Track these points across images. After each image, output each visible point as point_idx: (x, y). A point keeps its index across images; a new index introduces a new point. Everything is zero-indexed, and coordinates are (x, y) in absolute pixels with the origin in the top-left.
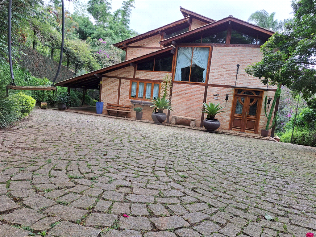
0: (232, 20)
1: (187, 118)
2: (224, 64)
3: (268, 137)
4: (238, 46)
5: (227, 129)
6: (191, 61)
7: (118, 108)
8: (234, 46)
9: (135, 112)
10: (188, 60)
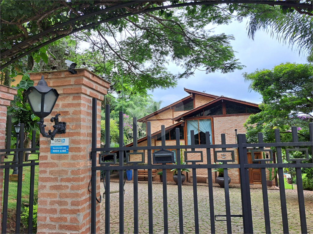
0: (224, 99)
1: (203, 176)
2: (224, 130)
3: (273, 187)
4: (233, 116)
5: (238, 182)
6: (198, 130)
7: (145, 174)
8: (230, 116)
9: (159, 175)
10: (196, 129)
